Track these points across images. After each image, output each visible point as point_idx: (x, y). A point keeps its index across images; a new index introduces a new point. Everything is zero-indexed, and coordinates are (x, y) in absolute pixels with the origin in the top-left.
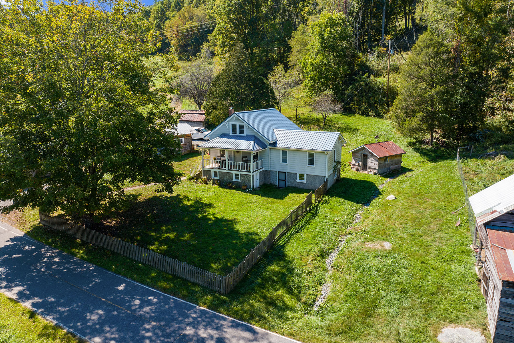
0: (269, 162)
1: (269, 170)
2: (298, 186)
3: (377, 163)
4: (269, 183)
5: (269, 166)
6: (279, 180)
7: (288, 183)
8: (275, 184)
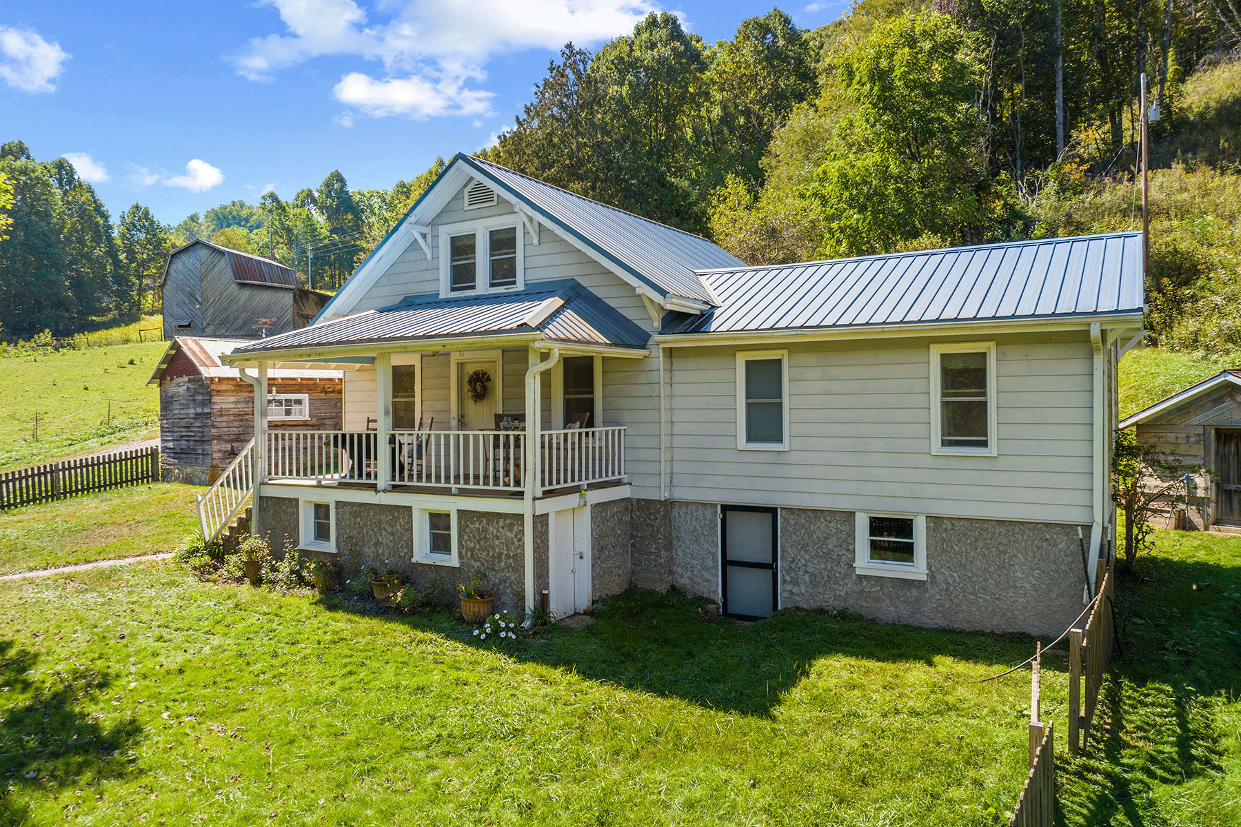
0: (665, 442)
1: (664, 495)
2: (865, 607)
4: (662, 588)
5: (665, 468)
6: (726, 563)
7: (795, 582)
8: (703, 590)
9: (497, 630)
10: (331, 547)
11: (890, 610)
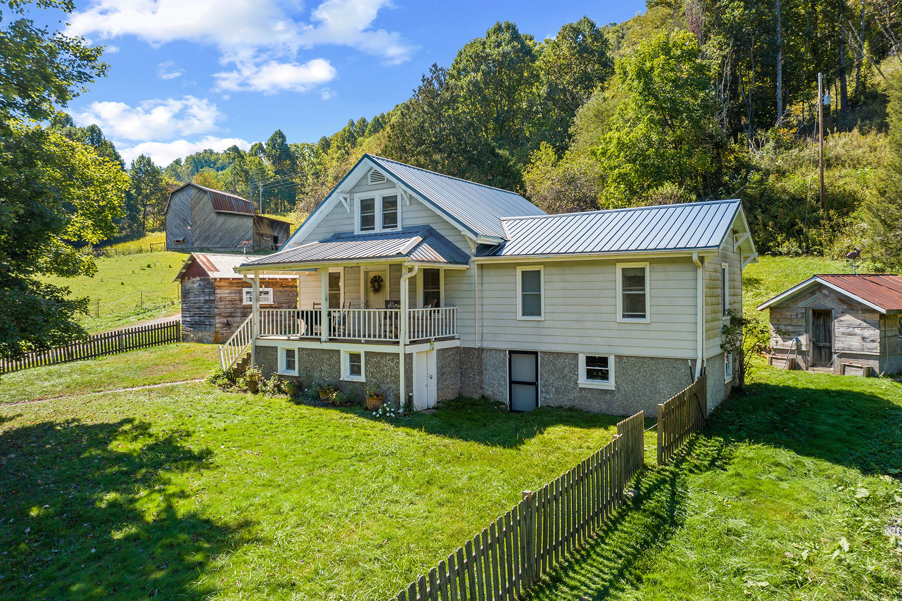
0: (478, 316)
1: (478, 345)
2: (584, 405)
3: (874, 333)
4: (476, 396)
5: (478, 330)
6: (512, 382)
7: (547, 392)
8: (499, 398)
9: (385, 412)
10: (295, 373)
11: (596, 406)
